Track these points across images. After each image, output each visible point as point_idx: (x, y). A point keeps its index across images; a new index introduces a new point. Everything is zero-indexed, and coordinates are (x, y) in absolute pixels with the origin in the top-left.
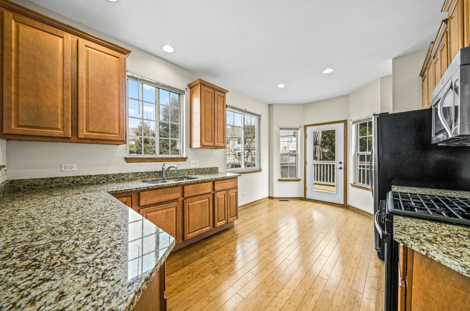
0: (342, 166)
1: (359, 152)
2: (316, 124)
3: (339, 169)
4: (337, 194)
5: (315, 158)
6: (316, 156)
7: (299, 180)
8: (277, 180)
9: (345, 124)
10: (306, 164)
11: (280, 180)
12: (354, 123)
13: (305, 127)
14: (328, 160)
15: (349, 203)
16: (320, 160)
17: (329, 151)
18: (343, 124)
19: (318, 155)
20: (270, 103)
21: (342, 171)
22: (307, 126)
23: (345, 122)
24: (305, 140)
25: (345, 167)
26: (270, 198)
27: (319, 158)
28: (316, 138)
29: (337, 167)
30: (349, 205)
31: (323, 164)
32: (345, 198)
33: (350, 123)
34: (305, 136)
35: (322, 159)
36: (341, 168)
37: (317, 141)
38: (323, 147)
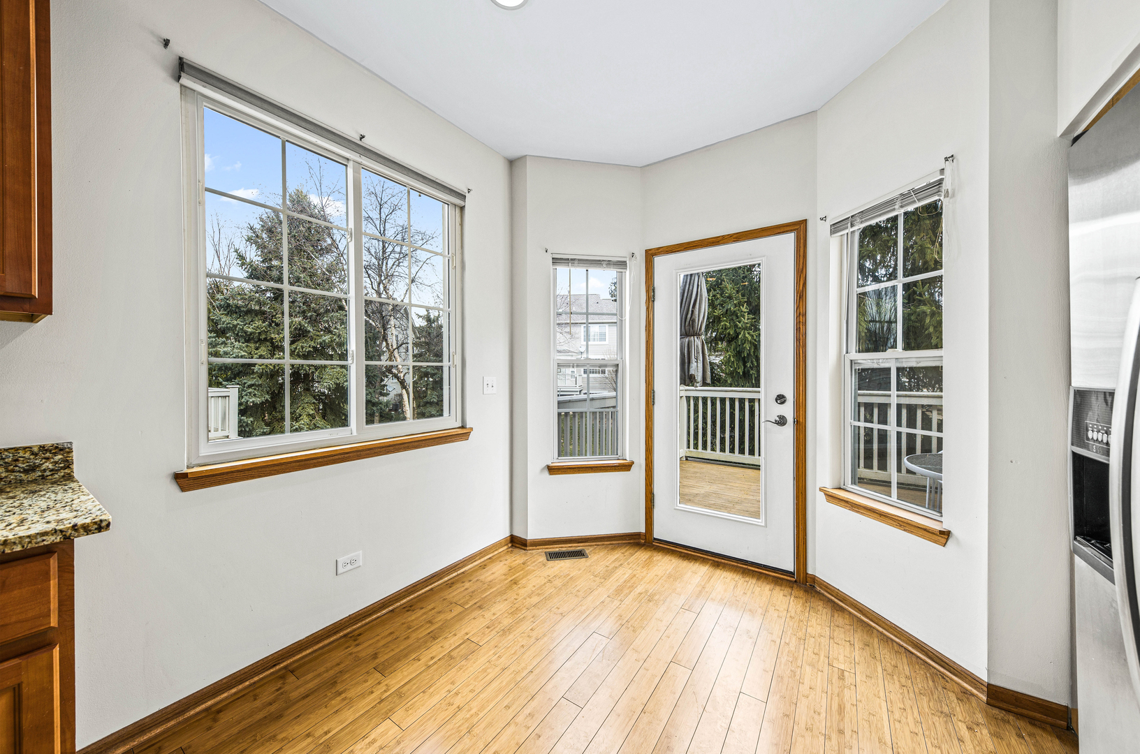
0: (788, 410)
1: (854, 355)
2: (689, 243)
3: (777, 423)
4: (766, 526)
5: (687, 379)
6: (692, 372)
7: (627, 467)
8: (543, 469)
9: (798, 239)
10: (651, 403)
11: (552, 470)
12: (836, 228)
13: (650, 255)
14: (725, 384)
15: (815, 569)
16: (705, 384)
17: (730, 357)
18: (790, 238)
19: (696, 369)
20: (514, 153)
21: (788, 431)
22: (655, 254)
23: (799, 228)
24: (648, 309)
25: (798, 416)
26: (516, 542)
27: (699, 378)
28: (690, 312)
29: (765, 416)
30: (814, 578)
31: (711, 398)
32: (798, 547)
33: (818, 234)
34: (647, 291)
35: (709, 381)
36: (781, 421)
37: (693, 321)
38: (712, 344)
